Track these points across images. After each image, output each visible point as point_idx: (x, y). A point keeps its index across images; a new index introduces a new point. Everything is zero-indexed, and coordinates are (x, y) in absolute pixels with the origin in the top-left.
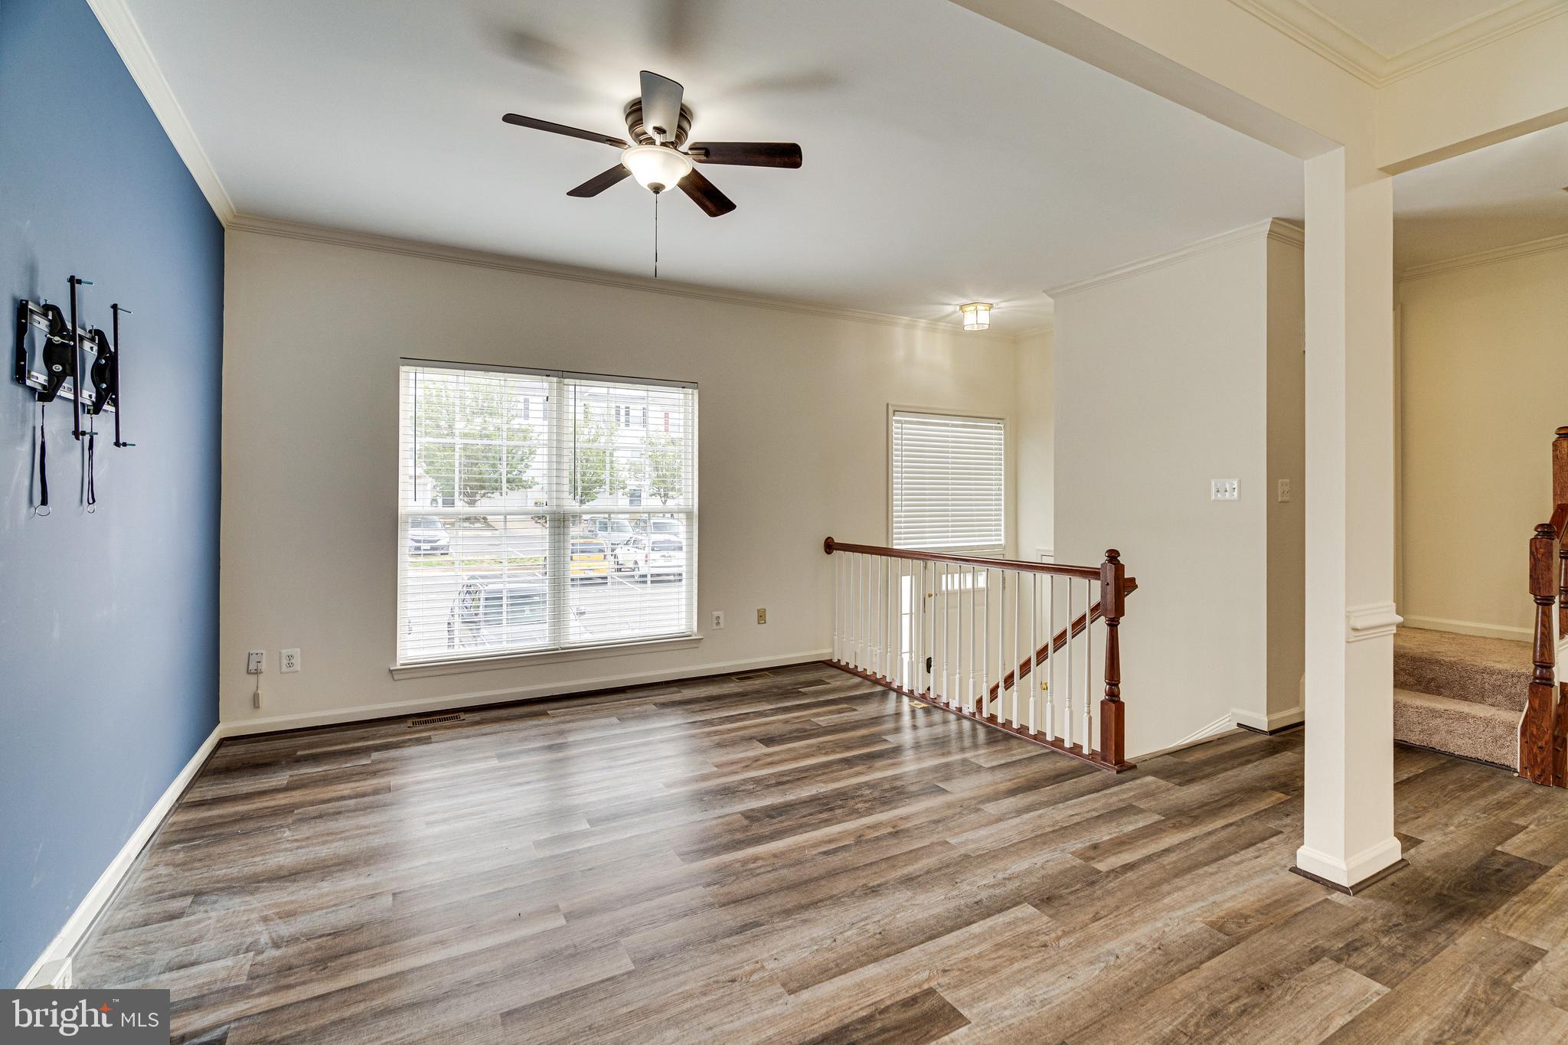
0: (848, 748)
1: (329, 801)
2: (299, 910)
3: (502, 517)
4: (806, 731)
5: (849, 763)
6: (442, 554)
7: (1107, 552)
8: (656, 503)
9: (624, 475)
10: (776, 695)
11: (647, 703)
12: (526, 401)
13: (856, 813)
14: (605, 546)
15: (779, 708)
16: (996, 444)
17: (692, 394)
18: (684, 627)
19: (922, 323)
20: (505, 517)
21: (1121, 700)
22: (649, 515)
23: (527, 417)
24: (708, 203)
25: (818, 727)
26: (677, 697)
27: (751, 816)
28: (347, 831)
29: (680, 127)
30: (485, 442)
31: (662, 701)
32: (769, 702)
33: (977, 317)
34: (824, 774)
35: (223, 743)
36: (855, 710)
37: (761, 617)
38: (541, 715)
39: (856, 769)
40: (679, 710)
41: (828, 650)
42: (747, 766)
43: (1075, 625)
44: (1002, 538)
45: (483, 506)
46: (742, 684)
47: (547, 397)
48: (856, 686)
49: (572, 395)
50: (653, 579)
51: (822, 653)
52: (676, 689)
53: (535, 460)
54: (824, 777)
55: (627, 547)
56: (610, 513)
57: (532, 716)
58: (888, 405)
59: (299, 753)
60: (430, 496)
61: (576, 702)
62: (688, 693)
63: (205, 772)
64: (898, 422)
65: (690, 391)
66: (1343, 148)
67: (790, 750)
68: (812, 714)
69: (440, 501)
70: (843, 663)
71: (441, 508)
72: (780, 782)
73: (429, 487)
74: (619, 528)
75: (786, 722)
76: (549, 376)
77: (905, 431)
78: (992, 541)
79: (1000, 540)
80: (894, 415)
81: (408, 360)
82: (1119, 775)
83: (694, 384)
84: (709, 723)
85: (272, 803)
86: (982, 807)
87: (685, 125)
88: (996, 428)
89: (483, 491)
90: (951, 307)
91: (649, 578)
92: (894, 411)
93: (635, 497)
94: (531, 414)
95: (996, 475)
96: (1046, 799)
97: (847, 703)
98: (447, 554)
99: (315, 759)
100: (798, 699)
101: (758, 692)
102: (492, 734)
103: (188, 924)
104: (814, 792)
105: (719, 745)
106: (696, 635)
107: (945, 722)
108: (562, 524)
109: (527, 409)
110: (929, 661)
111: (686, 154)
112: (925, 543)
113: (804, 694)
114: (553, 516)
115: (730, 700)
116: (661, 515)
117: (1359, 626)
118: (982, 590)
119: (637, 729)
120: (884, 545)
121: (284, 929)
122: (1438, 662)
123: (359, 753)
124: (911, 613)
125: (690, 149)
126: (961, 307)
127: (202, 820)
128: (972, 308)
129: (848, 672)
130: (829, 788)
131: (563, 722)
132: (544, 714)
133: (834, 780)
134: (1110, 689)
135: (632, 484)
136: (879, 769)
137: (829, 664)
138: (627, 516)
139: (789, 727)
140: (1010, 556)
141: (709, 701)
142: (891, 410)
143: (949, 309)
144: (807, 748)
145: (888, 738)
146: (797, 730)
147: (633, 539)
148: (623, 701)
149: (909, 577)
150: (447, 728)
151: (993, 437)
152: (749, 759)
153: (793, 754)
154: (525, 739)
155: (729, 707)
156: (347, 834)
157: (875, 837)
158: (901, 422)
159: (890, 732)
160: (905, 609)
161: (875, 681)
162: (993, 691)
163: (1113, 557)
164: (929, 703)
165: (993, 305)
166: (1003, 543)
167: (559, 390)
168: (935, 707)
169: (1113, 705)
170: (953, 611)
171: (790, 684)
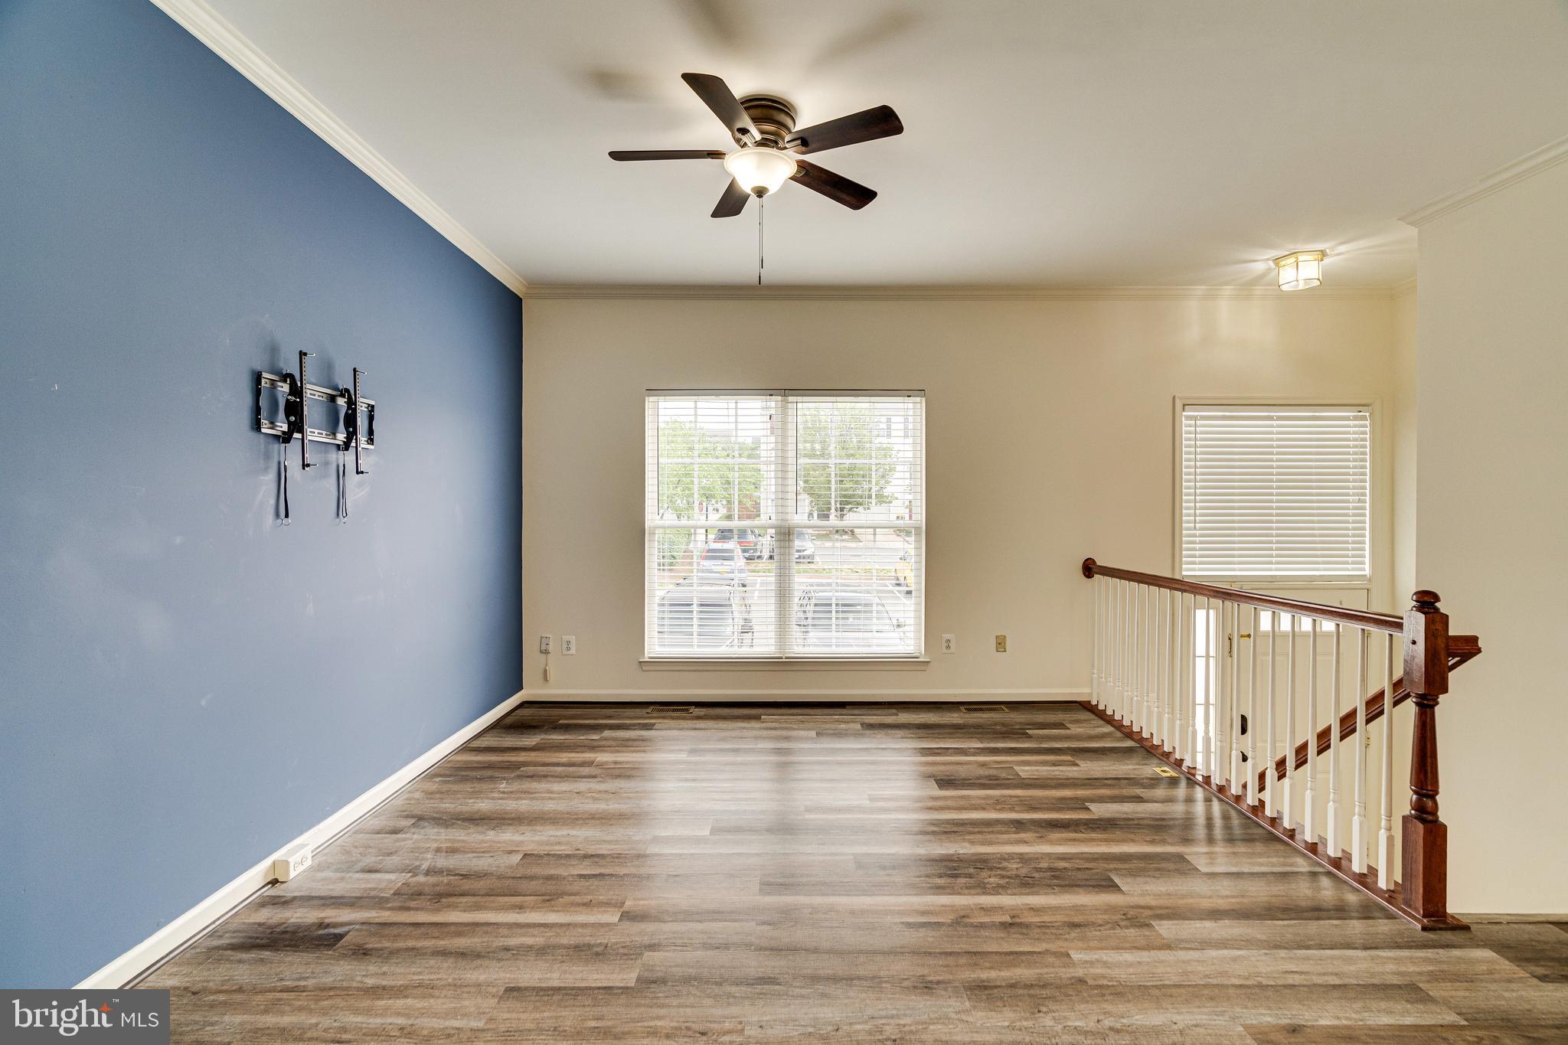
0: (1033, 809)
1: (548, 765)
2: (461, 849)
3: (872, 530)
4: (997, 780)
5: (1019, 825)
6: (809, 563)
7: (1415, 594)
10: (995, 732)
11: (852, 722)
12: (889, 421)
13: (983, 888)
15: (988, 748)
16: (1357, 440)
17: (919, 403)
18: (912, 648)
19: (1228, 290)
20: (875, 531)
21: (1441, 819)
23: (889, 436)
24: (844, 196)
25: (1016, 777)
26: (890, 719)
27: (862, 862)
28: (539, 792)
30: (851, 461)
31: (872, 721)
32: (981, 740)
33: (1301, 273)
34: (979, 832)
35: (523, 705)
36: (1077, 765)
37: (1001, 644)
38: (753, 719)
39: (1022, 835)
40: (881, 733)
41: (1087, 690)
42: (901, 806)
44: (1367, 566)
45: (852, 519)
46: (967, 716)
47: (771, 415)
49: (793, 413)
52: (894, 711)
53: (894, 477)
54: (978, 836)
57: (745, 719)
58: (1174, 398)
59: (561, 722)
60: (807, 510)
62: (904, 717)
63: (497, 726)
64: (1188, 418)
65: (917, 399)
67: (962, 797)
68: (1021, 761)
69: (815, 515)
70: (1102, 706)
71: (815, 521)
73: (807, 502)
75: (983, 765)
76: (772, 395)
77: (1201, 429)
78: (1348, 570)
79: (1364, 570)
80: (1184, 410)
81: (652, 391)
82: (1425, 934)
83: (921, 392)
85: (513, 759)
86: (1153, 923)
88: (1356, 418)
89: (850, 506)
90: (1260, 263)
92: (1184, 405)
94: (893, 433)
95: (1355, 481)
96: (1264, 937)
97: (1072, 755)
98: (813, 563)
99: (567, 728)
100: (1018, 742)
101: (977, 726)
102: (704, 729)
103: (398, 840)
104: (951, 852)
106: (923, 657)
107: (1190, 800)
108: (787, 538)
109: (889, 428)
110: (1244, 719)
111: (788, 148)
112: (1234, 570)
113: (1030, 737)
114: (778, 530)
115: (939, 731)
119: (826, 746)
121: (442, 862)
123: (597, 729)
125: (788, 142)
126: (1276, 260)
127: (466, 762)
128: (1292, 260)
129: (1102, 719)
130: (972, 851)
132: (757, 718)
133: (983, 843)
134: (1419, 800)
137: (1086, 706)
139: (982, 772)
141: (919, 728)
142: (1177, 406)
143: (1259, 267)
144: (984, 798)
145: (1092, 806)
146: (988, 777)
148: (836, 715)
149: (1205, 612)
150: (673, 718)
151: (1353, 430)
152: (910, 798)
153: (962, 803)
155: (934, 738)
156: (537, 795)
157: (981, 923)
158: (1195, 418)
159: (1101, 800)
160: (1200, 649)
161: (1129, 734)
162: (1262, 776)
163: (1427, 602)
164: (1183, 773)
165: (1323, 253)
166: (1367, 572)
167: (784, 409)
168: (1188, 779)
169: (1421, 826)
170: (1277, 658)
171: (1021, 723)
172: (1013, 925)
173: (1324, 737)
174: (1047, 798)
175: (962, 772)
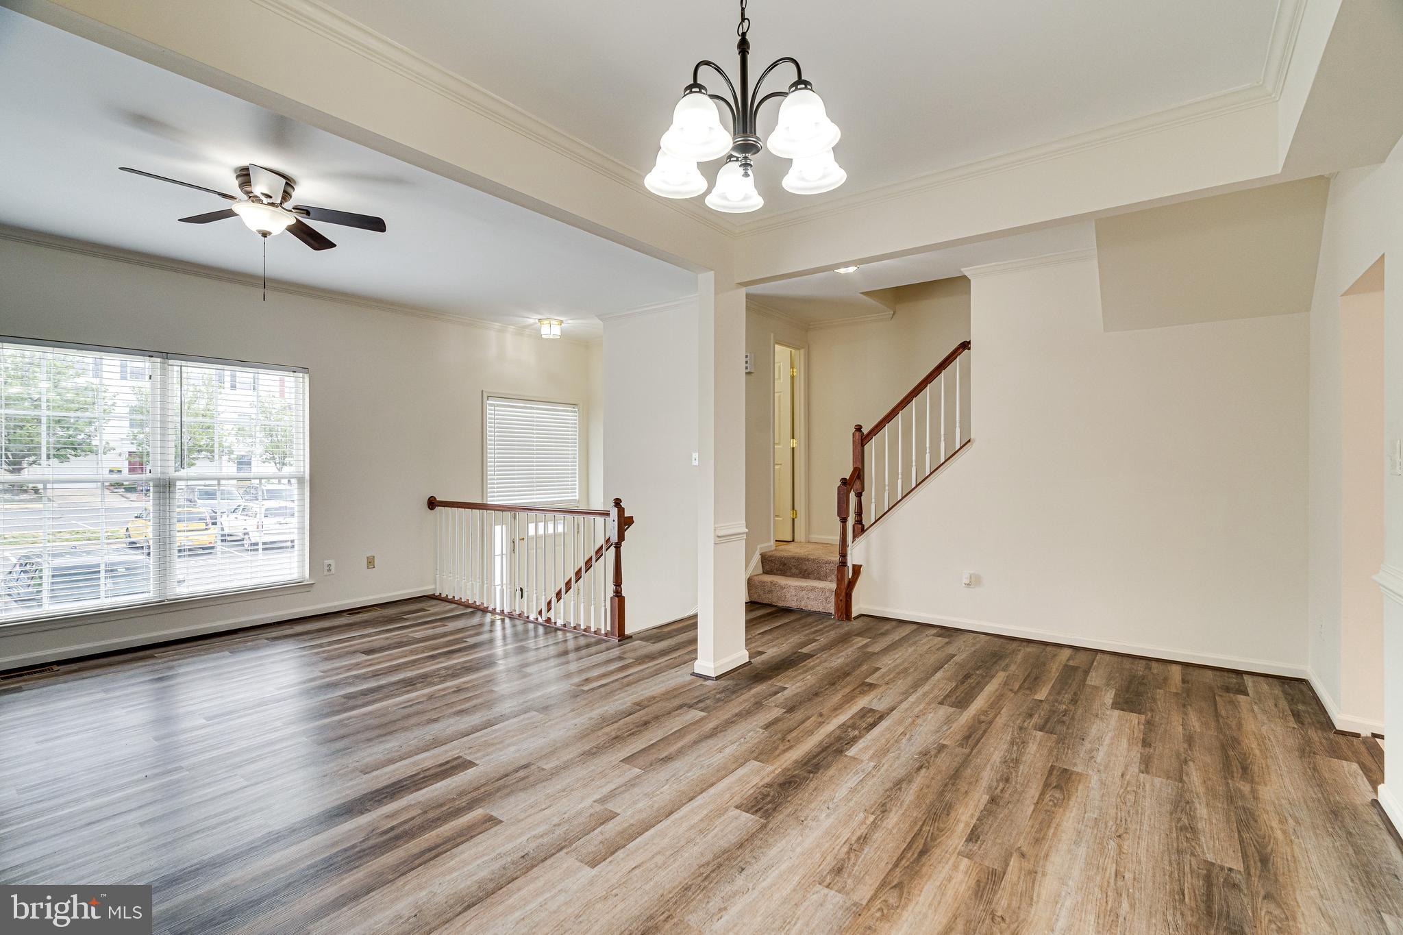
0: (435, 649)
4: (401, 643)
5: (433, 657)
8: (271, 469)
9: (230, 440)
10: (381, 622)
11: (259, 639)
14: (207, 514)
15: (383, 630)
16: (572, 424)
17: (303, 378)
18: (296, 575)
21: (623, 595)
22: (260, 481)
24: (312, 241)
25: (414, 638)
26: (290, 632)
27: (349, 697)
29: (285, 191)
31: (274, 636)
32: (374, 627)
33: (551, 330)
34: (412, 666)
36: (447, 625)
37: (371, 562)
38: (147, 658)
39: (437, 660)
40: (291, 641)
41: (433, 587)
42: (349, 669)
43: (597, 552)
44: (577, 494)
46: (351, 617)
47: (151, 376)
48: (452, 610)
49: (176, 375)
50: (265, 546)
51: (427, 589)
52: (288, 627)
55: (235, 515)
56: (219, 480)
57: (137, 660)
58: (482, 392)
61: (184, 645)
64: (491, 405)
65: (301, 375)
66: (713, 272)
67: (388, 655)
68: (410, 631)
70: (443, 596)
72: (375, 675)
74: (226, 495)
75: (388, 638)
76: (152, 357)
77: (496, 412)
78: (568, 496)
79: (575, 496)
80: (488, 400)
82: (619, 642)
83: (305, 369)
84: (321, 646)
87: (289, 189)
88: (572, 411)
90: (532, 320)
91: (260, 546)
92: (488, 397)
93: (244, 463)
95: (572, 447)
97: (440, 622)
100: (400, 623)
101: (366, 621)
105: (327, 659)
106: (308, 581)
107: (514, 626)
108: (168, 490)
111: (290, 211)
112: (515, 500)
113: (406, 619)
114: (157, 483)
116: (276, 481)
117: (719, 535)
118: (560, 534)
120: (479, 501)
122: (808, 560)
124: (502, 554)
125: (294, 208)
126: (540, 320)
128: (547, 322)
129: (445, 601)
130: (415, 673)
131: (172, 661)
132: (152, 657)
133: (418, 669)
134: (616, 588)
135: (240, 450)
136: (454, 659)
137: (431, 597)
138: (235, 482)
139: (389, 642)
140: (583, 507)
141: (320, 632)
142: (484, 396)
143: (531, 321)
144: (402, 652)
145: (467, 640)
146: (395, 643)
147: (242, 507)
148: (235, 638)
149: (500, 527)
151: (570, 418)
152: (351, 664)
153: (390, 658)
154: (131, 677)
158: (494, 405)
159: (470, 636)
160: (498, 551)
161: (467, 605)
162: (549, 603)
163: (618, 503)
164: (506, 616)
165: (562, 322)
166: (577, 498)
167: (163, 370)
168: (510, 618)
169: (617, 599)
170: (538, 551)
171: (395, 614)
172: (459, 690)
173: (559, 595)
174: (440, 643)
175: (376, 645)
